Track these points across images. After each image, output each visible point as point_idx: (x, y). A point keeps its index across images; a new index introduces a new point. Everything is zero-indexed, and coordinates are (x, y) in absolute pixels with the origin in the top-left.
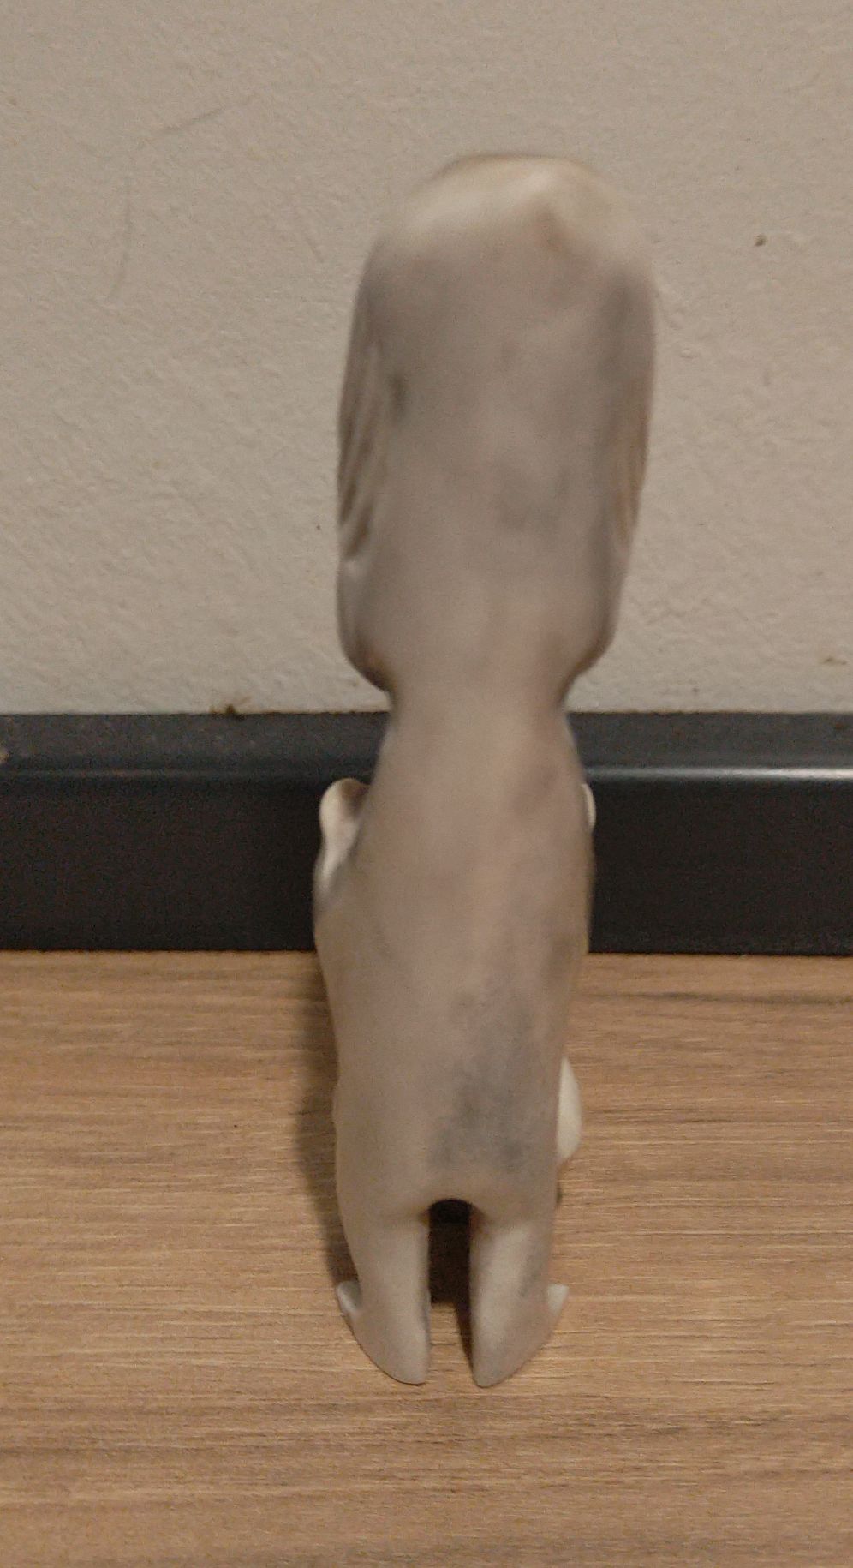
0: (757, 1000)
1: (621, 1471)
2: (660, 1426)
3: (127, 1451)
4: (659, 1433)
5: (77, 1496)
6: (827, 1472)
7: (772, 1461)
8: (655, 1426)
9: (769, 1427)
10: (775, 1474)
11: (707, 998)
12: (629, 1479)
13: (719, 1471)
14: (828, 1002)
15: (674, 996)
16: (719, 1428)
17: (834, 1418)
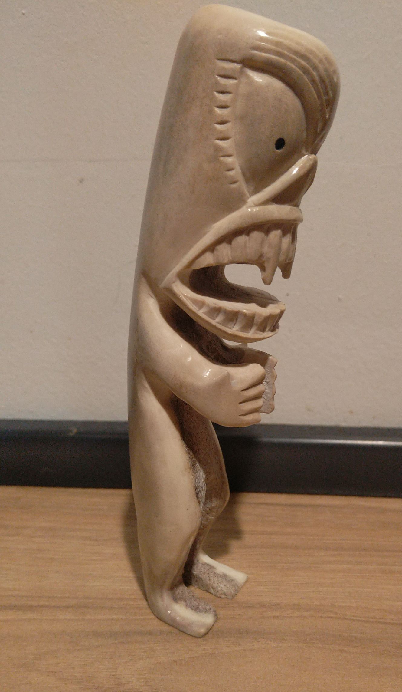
0: (286, 505)
1: (235, 615)
2: (248, 605)
3: (102, 607)
4: (246, 606)
5: (88, 617)
6: (291, 617)
7: (277, 614)
8: (246, 605)
9: (278, 606)
10: (277, 617)
11: (272, 504)
12: (237, 617)
13: (261, 616)
14: (305, 506)
15: (262, 504)
16: (263, 606)
17: (294, 605)
